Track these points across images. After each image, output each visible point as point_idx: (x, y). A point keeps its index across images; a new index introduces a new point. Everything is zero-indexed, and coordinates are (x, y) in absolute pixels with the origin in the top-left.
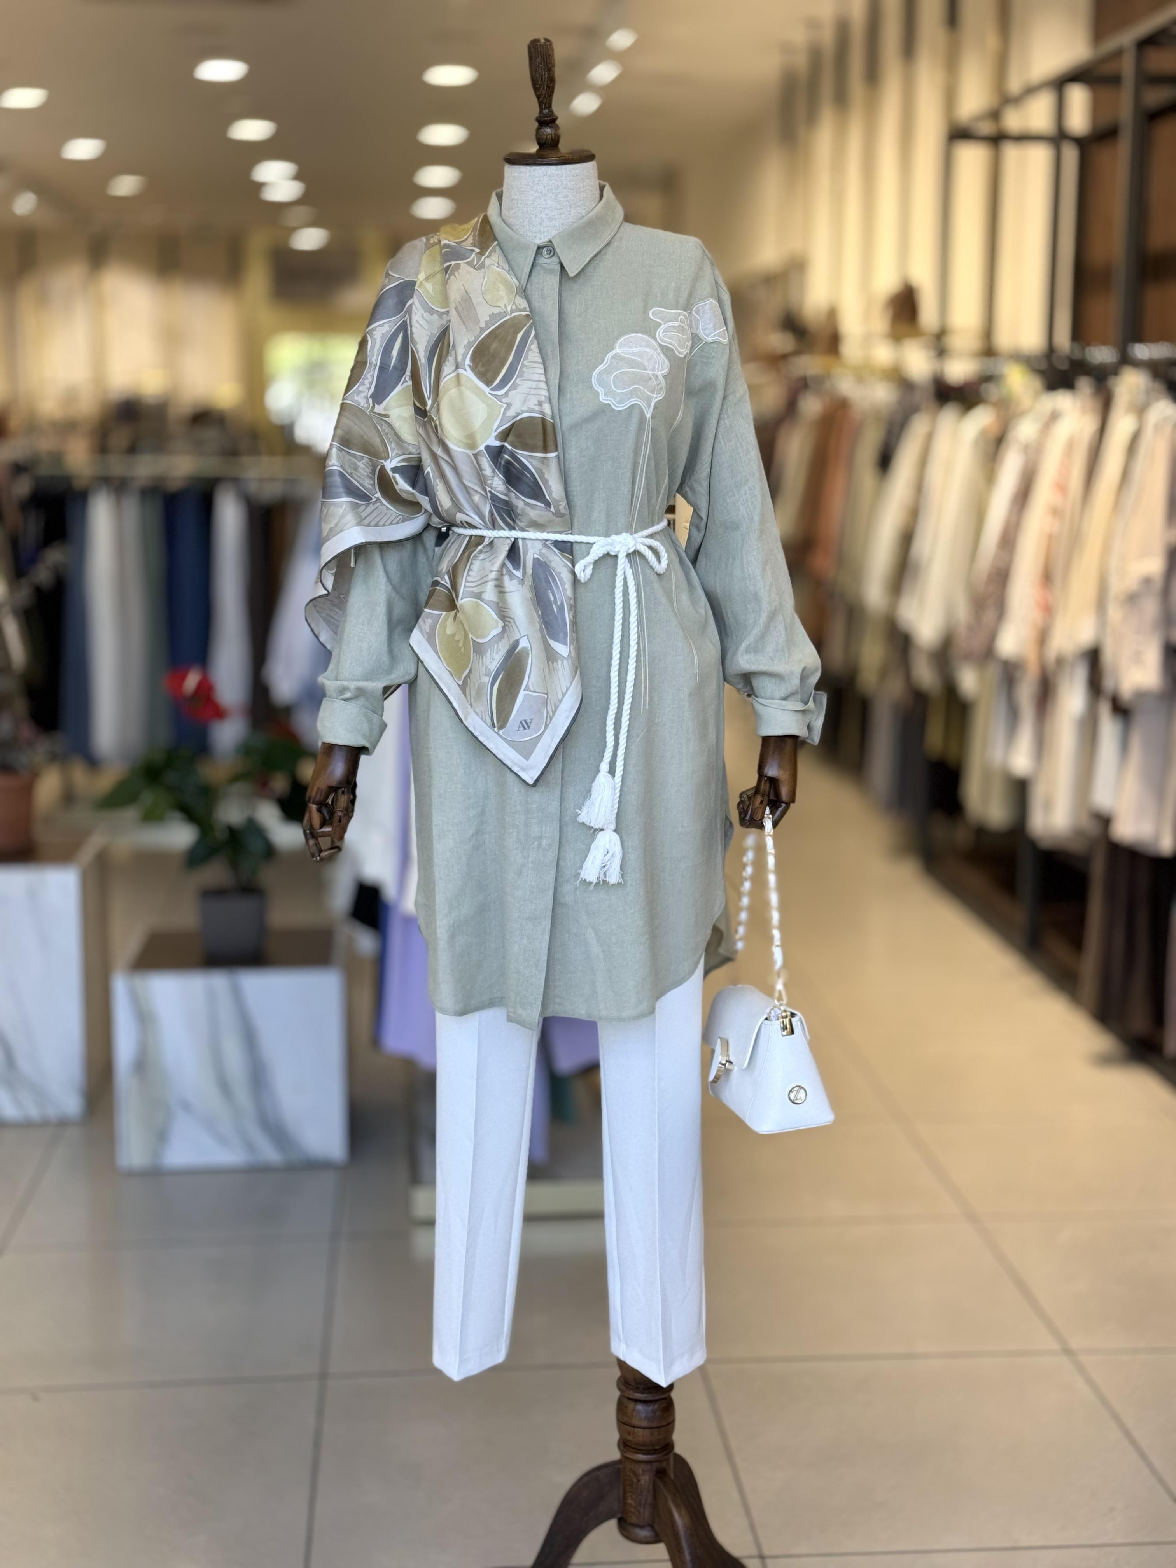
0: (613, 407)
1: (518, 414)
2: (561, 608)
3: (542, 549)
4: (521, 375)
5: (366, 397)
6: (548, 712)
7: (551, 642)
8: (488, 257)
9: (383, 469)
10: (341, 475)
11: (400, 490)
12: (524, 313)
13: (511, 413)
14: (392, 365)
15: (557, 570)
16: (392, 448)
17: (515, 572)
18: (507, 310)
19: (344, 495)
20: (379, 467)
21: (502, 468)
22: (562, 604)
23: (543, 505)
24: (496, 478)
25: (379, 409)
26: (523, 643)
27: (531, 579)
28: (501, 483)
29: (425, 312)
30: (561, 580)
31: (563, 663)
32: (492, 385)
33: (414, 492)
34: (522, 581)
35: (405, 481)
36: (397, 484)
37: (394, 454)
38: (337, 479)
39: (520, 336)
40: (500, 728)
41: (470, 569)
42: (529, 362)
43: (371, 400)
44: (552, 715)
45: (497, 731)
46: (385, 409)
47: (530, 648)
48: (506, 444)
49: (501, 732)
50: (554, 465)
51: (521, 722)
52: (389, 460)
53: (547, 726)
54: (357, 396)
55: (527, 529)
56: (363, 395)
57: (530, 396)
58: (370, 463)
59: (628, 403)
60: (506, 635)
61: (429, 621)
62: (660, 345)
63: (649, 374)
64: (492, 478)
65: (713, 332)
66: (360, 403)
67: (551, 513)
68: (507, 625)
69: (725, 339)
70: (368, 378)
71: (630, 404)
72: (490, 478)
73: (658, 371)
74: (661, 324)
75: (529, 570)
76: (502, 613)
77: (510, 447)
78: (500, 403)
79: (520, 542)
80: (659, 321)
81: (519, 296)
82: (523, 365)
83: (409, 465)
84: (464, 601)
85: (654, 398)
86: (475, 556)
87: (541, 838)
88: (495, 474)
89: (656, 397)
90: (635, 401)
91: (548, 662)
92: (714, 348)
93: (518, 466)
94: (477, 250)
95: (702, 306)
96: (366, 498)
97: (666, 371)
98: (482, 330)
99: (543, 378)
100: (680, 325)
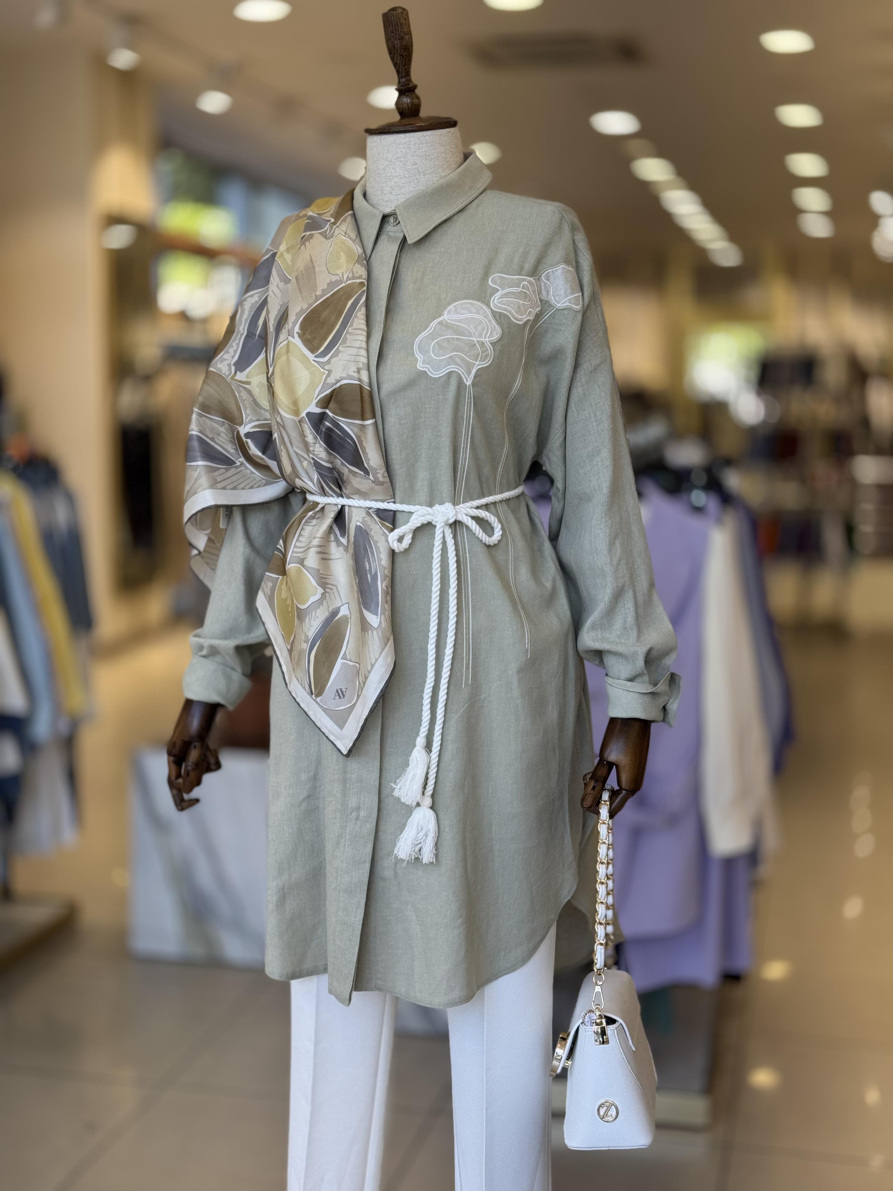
0: (430, 374)
1: (338, 381)
2: (375, 577)
3: (365, 517)
4: (344, 341)
5: (229, 365)
6: (359, 683)
7: (364, 611)
8: (337, 227)
9: (238, 432)
10: (201, 440)
11: (253, 454)
12: (358, 281)
13: (331, 380)
14: (258, 333)
15: (375, 538)
16: (247, 415)
17: (341, 539)
18: (343, 279)
19: (199, 458)
20: (235, 433)
21: (323, 435)
22: (376, 573)
23: (362, 473)
24: (317, 445)
25: (240, 376)
26: (344, 611)
27: (353, 546)
28: (322, 450)
29: (281, 282)
30: (378, 548)
31: (373, 634)
32: (317, 352)
33: (264, 457)
34: (346, 549)
35: (256, 447)
36: (250, 450)
37: (247, 421)
38: (195, 444)
39: (350, 303)
40: (318, 695)
41: (300, 535)
42: (355, 329)
43: (233, 368)
44: (362, 686)
45: (314, 698)
46: (247, 377)
47: (349, 617)
48: (327, 411)
49: (318, 699)
50: (370, 433)
51: (337, 691)
52: (243, 426)
53: (359, 696)
54: (220, 364)
55: (352, 496)
56: (226, 362)
57: (350, 363)
58: (229, 428)
59: (445, 371)
60: (325, 602)
61: (270, 584)
62: (493, 312)
63: (473, 341)
64: (314, 445)
65: (564, 299)
66: (222, 370)
67: (370, 481)
68: (327, 592)
69: (578, 305)
70: (233, 347)
71: (447, 371)
72: (312, 445)
73: (485, 338)
74: (498, 290)
75: (352, 539)
76: (323, 580)
77: (330, 414)
78: (322, 370)
79: (347, 508)
80: (497, 287)
81: (358, 264)
82: (348, 333)
83: (261, 431)
84: (291, 566)
85: (476, 365)
86: (306, 522)
87: (358, 809)
88: (316, 441)
89: (479, 365)
90: (453, 368)
91: (362, 632)
92: (565, 315)
93: (340, 434)
94: (333, 220)
95: (552, 271)
96: (228, 462)
97: (495, 337)
98: (317, 298)
99: (364, 345)
100: (521, 291)
